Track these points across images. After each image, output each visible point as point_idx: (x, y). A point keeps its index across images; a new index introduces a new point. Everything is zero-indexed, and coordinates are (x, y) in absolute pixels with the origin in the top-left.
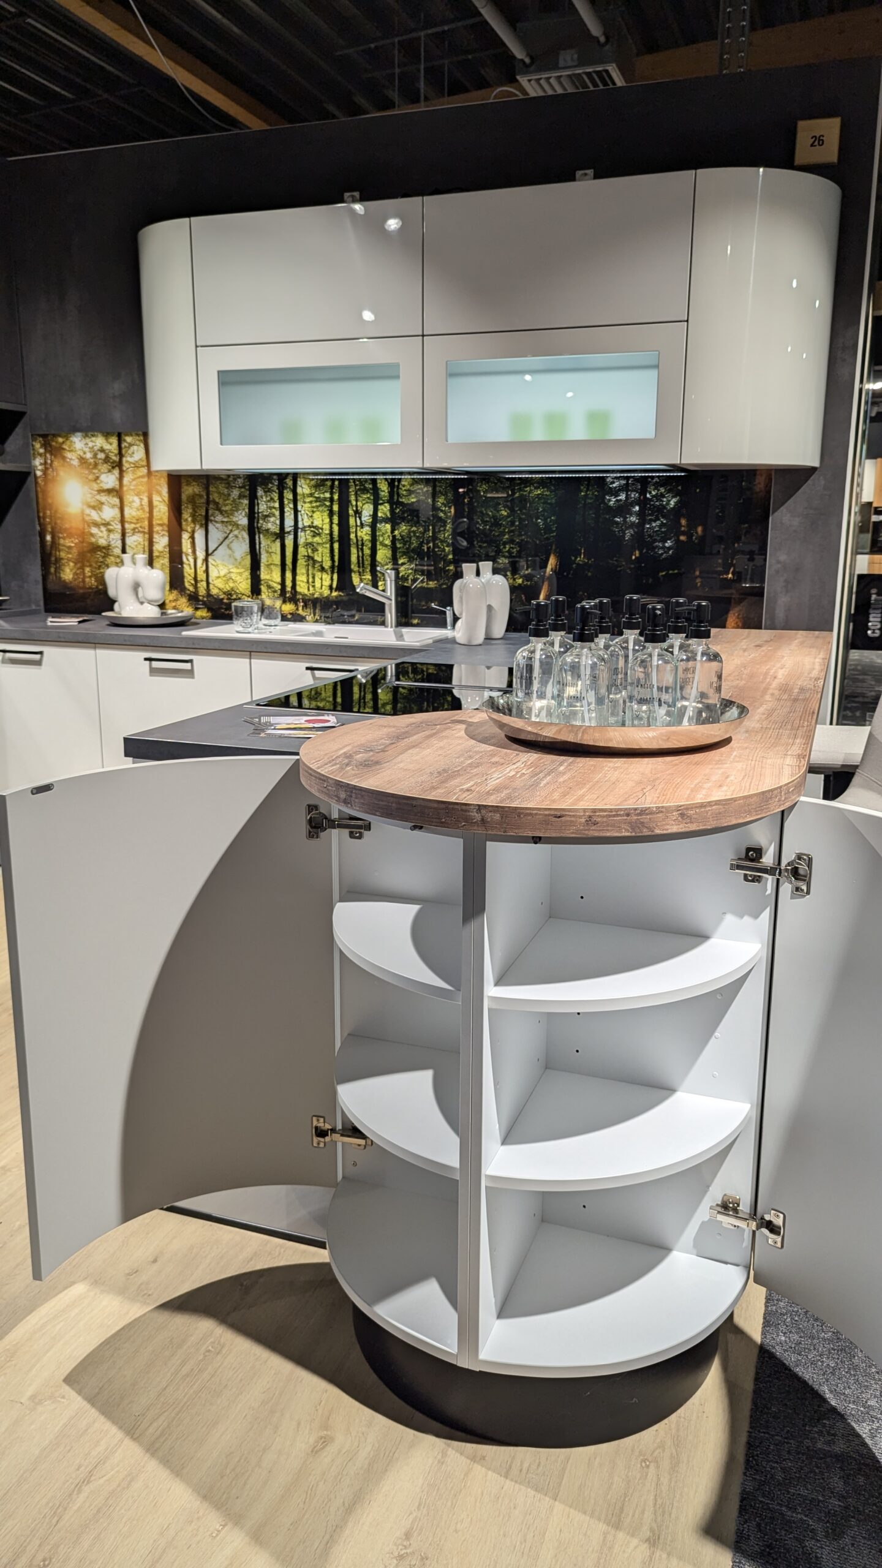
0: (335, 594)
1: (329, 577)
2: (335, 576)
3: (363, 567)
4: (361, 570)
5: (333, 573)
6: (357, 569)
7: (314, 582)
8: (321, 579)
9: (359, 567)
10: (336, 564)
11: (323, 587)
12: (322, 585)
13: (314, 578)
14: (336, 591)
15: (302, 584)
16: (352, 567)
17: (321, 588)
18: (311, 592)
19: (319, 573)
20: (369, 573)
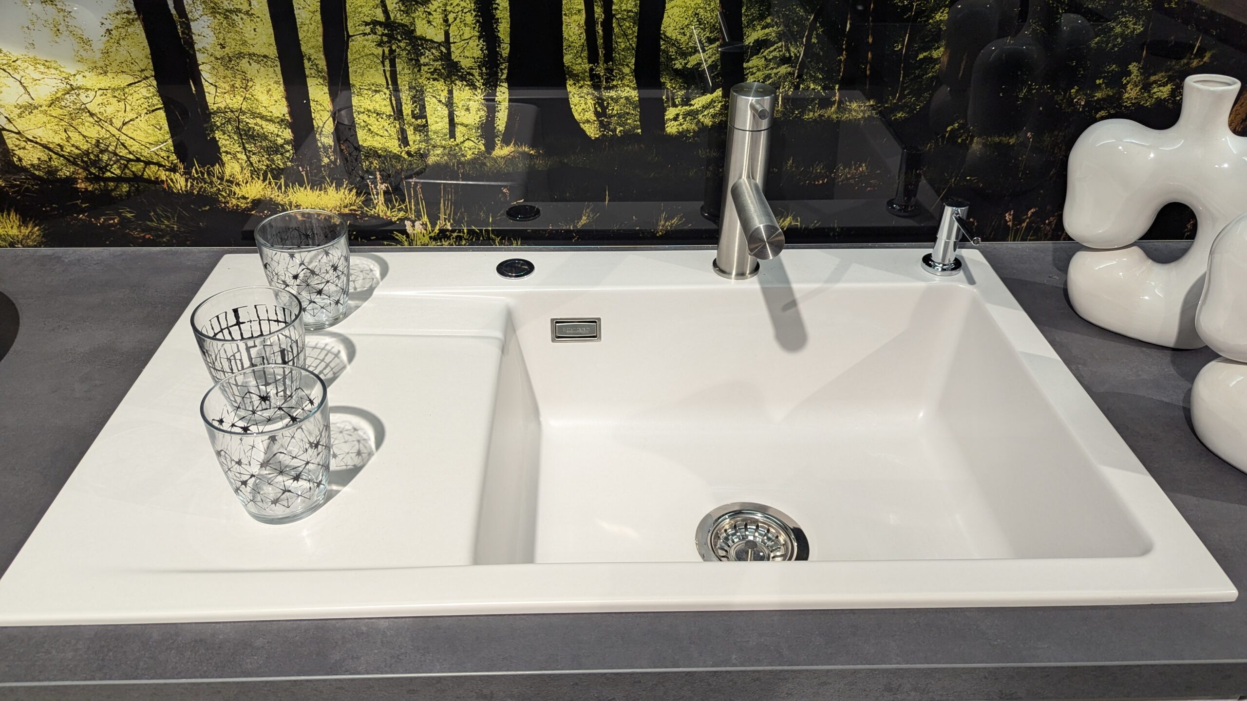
0: (502, 151)
1: (480, 96)
2: (503, 94)
3: (609, 57)
4: (600, 70)
5: (491, 83)
6: (587, 66)
7: (422, 115)
8: (450, 104)
9: (593, 58)
10: (505, 50)
11: (459, 130)
12: (452, 124)
13: (419, 99)
14: (506, 142)
15: (376, 125)
16: (567, 59)
17: (452, 135)
18: (413, 148)
19: (440, 85)
20: (631, 80)
